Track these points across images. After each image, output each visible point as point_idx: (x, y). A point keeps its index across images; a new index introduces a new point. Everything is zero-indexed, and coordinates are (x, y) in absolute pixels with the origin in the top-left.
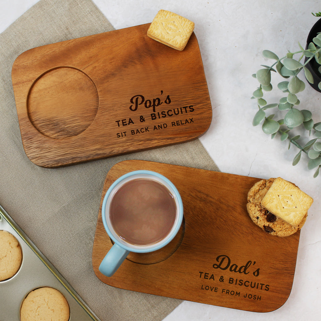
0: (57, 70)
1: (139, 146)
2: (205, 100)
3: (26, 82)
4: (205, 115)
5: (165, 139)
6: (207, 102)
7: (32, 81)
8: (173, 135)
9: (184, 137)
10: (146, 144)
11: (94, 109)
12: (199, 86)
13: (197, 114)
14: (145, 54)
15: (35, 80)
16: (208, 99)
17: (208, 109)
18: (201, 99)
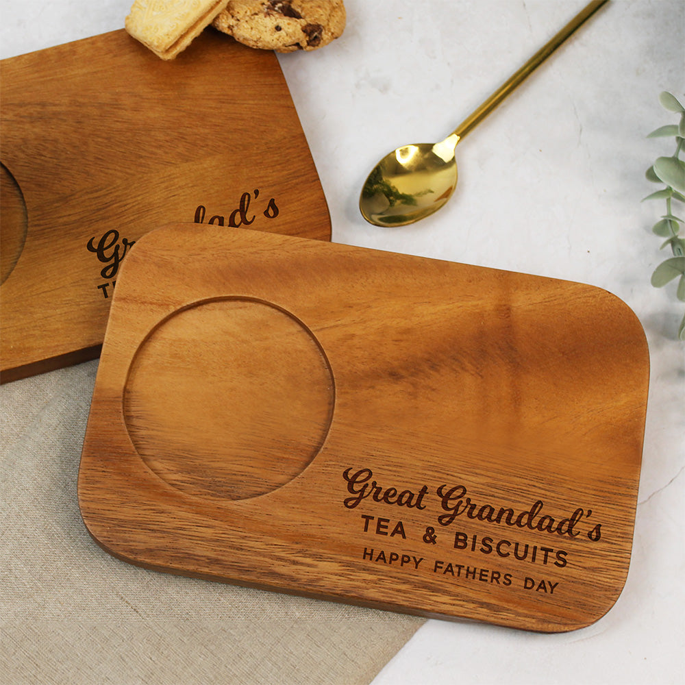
0: (248, 304)
1: (396, 593)
2: (619, 537)
3: (151, 303)
4: (603, 578)
5: (474, 602)
6: (621, 543)
7: (168, 308)
8: (499, 600)
9: (527, 616)
11: (308, 446)
12: (615, 494)
13: (585, 568)
14: (498, 352)
15: (178, 307)
16: (628, 537)
17: (618, 563)
18: (609, 529)
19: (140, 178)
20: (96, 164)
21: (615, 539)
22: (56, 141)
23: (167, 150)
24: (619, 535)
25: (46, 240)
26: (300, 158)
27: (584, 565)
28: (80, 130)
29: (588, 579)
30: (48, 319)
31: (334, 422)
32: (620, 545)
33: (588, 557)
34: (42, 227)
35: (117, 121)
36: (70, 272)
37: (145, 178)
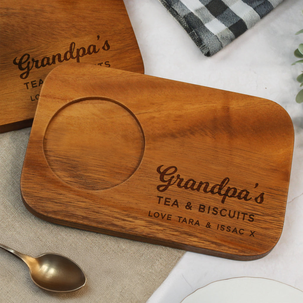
0: (104, 101)
1: (171, 236)
2: (278, 214)
3: (58, 98)
4: (271, 233)
5: (209, 241)
6: (279, 217)
7: (66, 101)
8: (221, 241)
9: (234, 249)
10: (182, 238)
11: (131, 167)
12: (277, 194)
13: (262, 228)
14: (223, 127)
15: (71, 101)
16: (282, 214)
17: (278, 226)
18: (274, 210)
19: (53, 44)
20: (32, 37)
21: (276, 215)
22: (13, 25)
23: (66, 32)
24: (278, 213)
25: (8, 70)
26: (130, 38)
27: (262, 227)
28: (25, 21)
29: (263, 233)
30: (8, 106)
31: (144, 156)
32: (279, 218)
33: (264, 223)
34: (6, 64)
35: (43, 18)
36: (19, 85)
37: (56, 44)
